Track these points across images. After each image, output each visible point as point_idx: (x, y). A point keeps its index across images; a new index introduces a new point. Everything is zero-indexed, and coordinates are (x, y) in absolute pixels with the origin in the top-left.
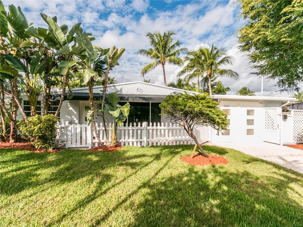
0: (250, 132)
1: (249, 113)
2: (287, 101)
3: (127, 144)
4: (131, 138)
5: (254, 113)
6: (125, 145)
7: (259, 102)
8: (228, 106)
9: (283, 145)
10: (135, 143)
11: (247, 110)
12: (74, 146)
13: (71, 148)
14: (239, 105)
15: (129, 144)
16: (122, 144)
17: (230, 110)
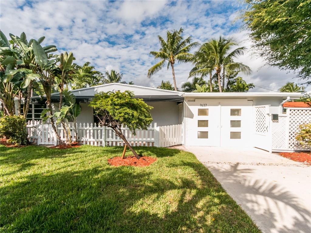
0: (235, 135)
1: (234, 112)
2: (287, 97)
3: (88, 144)
4: (92, 137)
5: (241, 114)
6: (86, 144)
7: (247, 100)
8: (205, 105)
9: (273, 152)
10: (96, 143)
11: (231, 109)
12: (43, 144)
13: (41, 145)
14: (219, 103)
15: (90, 143)
16: (84, 143)
17: (208, 109)
